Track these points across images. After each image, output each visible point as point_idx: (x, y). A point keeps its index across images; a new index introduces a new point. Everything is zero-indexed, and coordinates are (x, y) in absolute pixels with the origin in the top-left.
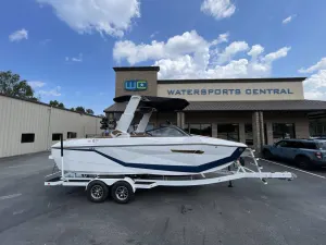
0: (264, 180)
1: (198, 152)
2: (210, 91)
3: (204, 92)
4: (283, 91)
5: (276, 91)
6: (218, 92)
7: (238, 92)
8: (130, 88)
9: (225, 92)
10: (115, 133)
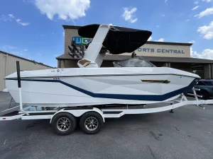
0: (200, 105)
1: (166, 82)
8: (77, 42)
9: (144, 50)
10: (83, 63)
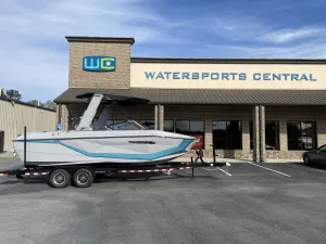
2: (205, 75)
3: (196, 76)
4: (304, 77)
5: (295, 77)
6: (215, 76)
7: (243, 77)
8: (92, 67)
9: (225, 76)
